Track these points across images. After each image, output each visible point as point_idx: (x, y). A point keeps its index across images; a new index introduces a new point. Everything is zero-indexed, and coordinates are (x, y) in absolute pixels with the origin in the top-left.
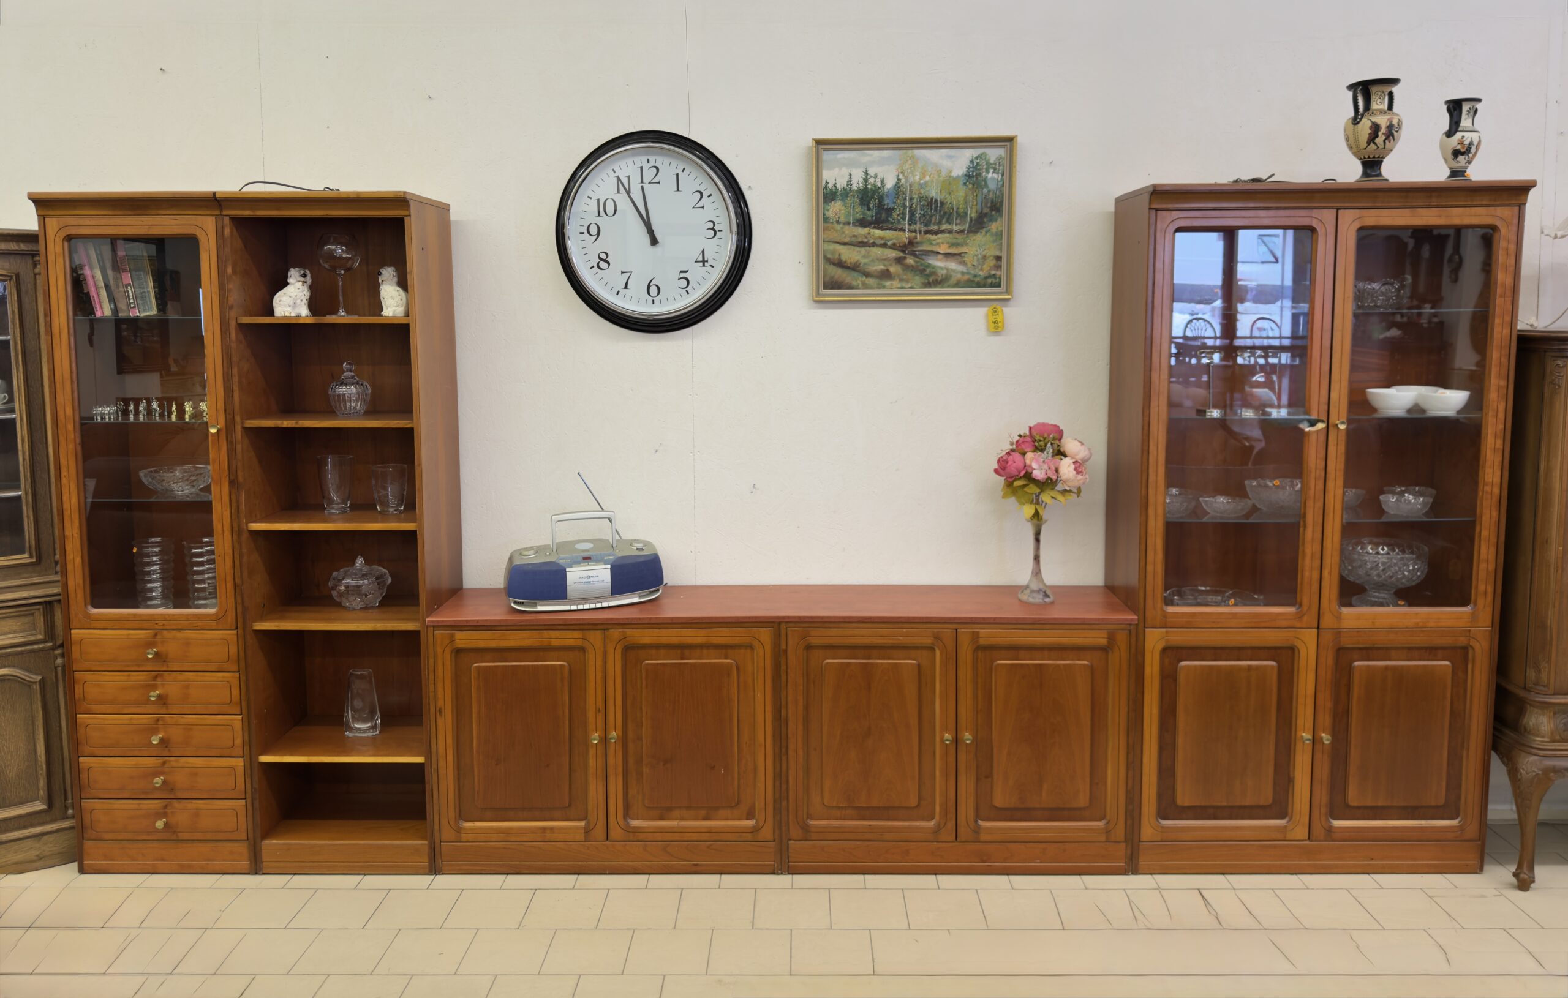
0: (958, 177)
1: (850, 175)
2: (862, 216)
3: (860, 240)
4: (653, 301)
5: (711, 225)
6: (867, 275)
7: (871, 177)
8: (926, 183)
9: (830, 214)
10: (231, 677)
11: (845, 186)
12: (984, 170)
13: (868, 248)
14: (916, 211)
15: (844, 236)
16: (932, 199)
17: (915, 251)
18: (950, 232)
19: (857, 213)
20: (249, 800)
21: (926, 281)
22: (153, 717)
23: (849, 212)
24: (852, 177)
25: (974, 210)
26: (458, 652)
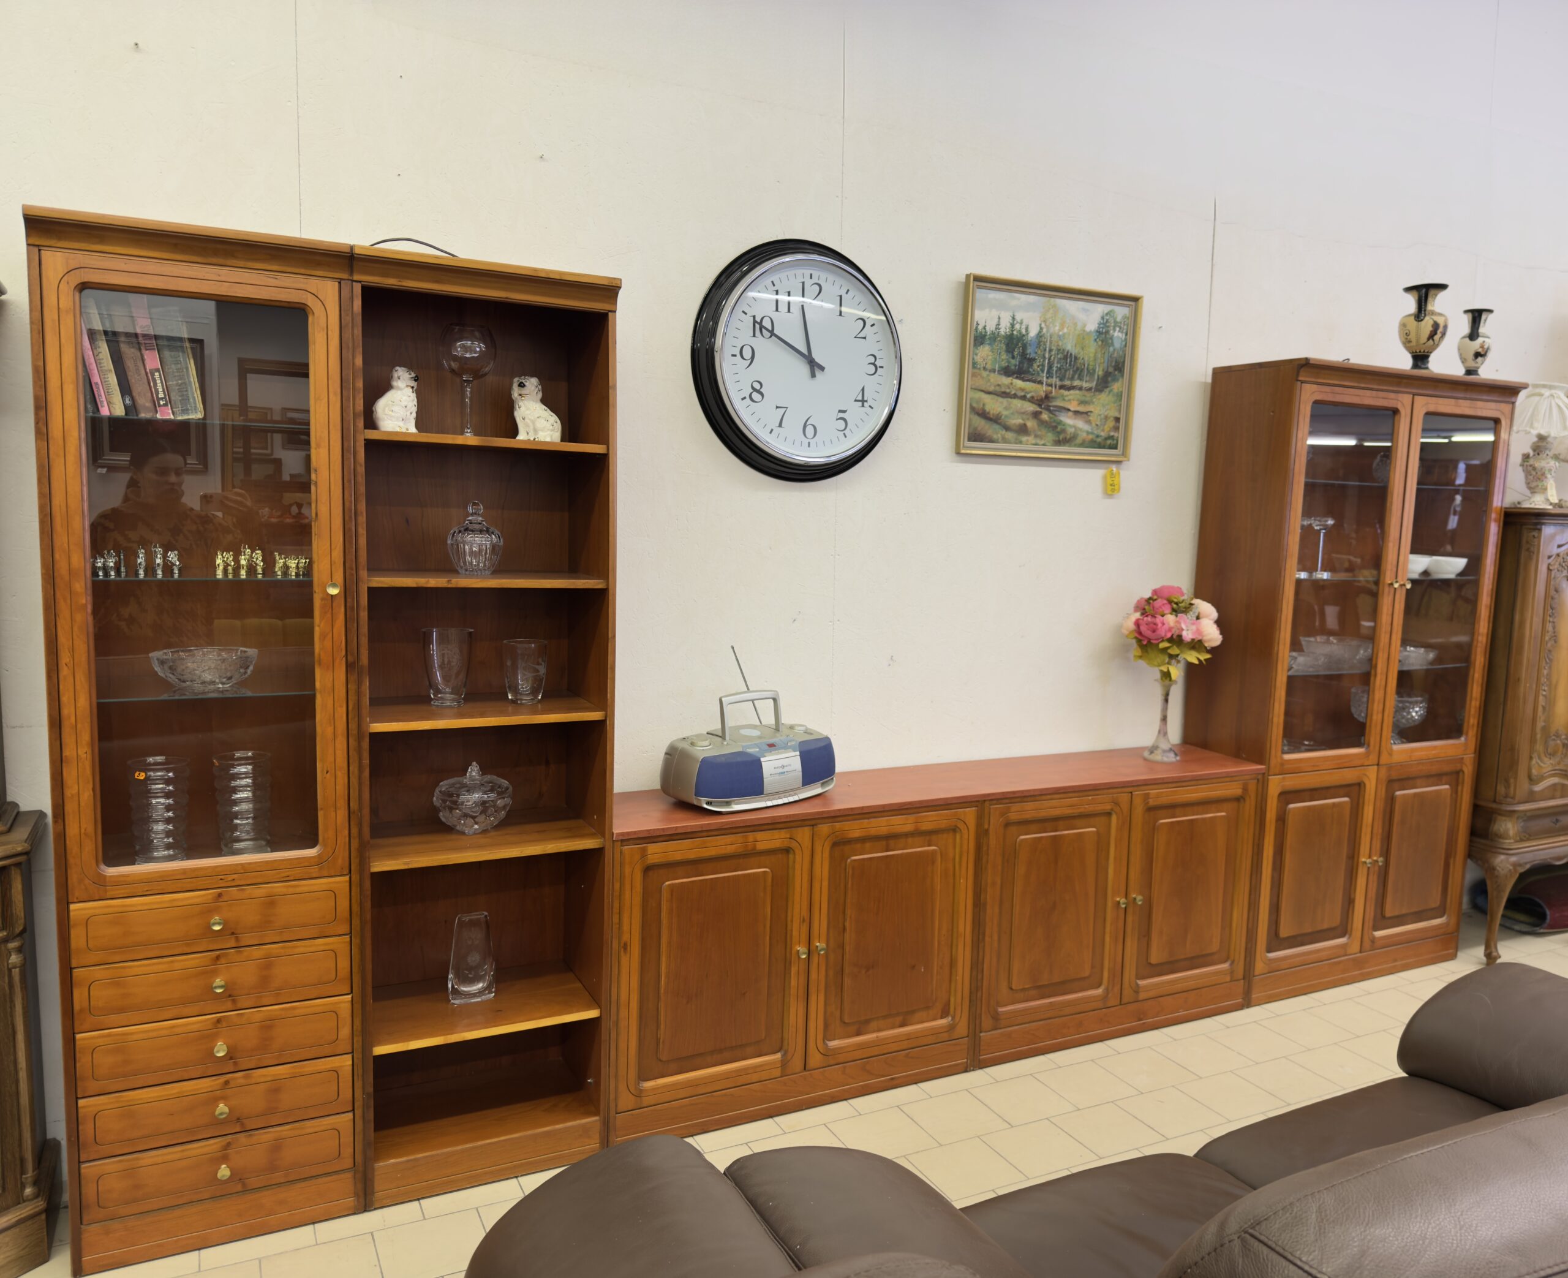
0: (1090, 331)
1: (999, 318)
2: (1007, 364)
3: (1003, 390)
4: (809, 443)
5: (872, 360)
6: (1007, 428)
7: (1017, 322)
8: (1064, 334)
9: (978, 359)
10: (340, 943)
11: (994, 329)
12: (1112, 328)
13: (1009, 400)
14: (1053, 363)
15: (989, 384)
16: (1068, 352)
17: (1050, 406)
18: (1080, 389)
19: (1003, 360)
20: (358, 1112)
21: (1057, 439)
22: (213, 1018)
23: (995, 359)
24: (1001, 321)
25: (1101, 369)
26: (648, 869)
